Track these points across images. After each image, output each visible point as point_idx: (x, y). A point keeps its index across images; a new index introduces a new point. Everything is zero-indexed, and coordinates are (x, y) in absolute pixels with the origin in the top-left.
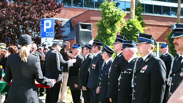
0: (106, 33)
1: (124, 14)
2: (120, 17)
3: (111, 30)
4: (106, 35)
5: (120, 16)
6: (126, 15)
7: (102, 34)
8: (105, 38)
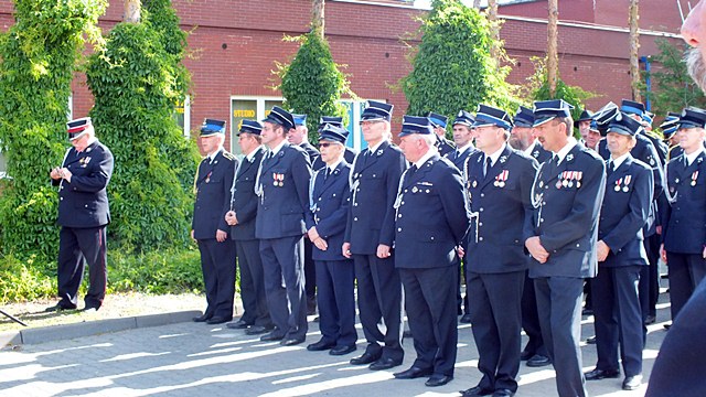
0: (30, 76)
1: (99, 8)
2: (81, 19)
3: (47, 65)
4: (31, 86)
5: (83, 17)
6: (104, 9)
7: (17, 81)
8: (30, 95)
